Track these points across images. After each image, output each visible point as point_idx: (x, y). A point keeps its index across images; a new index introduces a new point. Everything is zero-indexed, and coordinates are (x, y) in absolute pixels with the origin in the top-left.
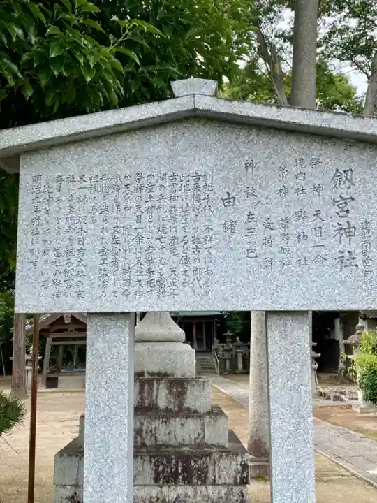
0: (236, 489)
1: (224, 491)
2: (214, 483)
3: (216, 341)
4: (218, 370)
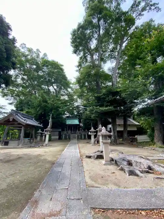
3: (77, 130)
4: (77, 138)
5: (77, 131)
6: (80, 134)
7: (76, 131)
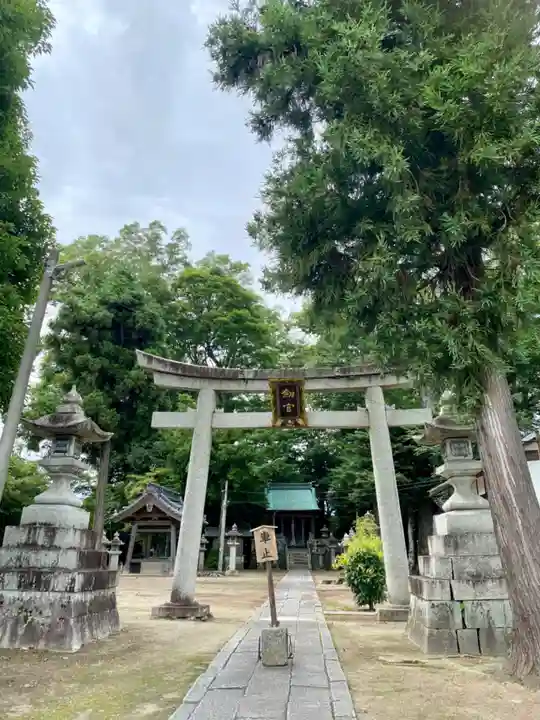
0: (66, 595)
1: (59, 595)
2: (53, 590)
3: (311, 536)
4: (310, 565)
5: (312, 540)
6: (321, 551)
7: (307, 538)
